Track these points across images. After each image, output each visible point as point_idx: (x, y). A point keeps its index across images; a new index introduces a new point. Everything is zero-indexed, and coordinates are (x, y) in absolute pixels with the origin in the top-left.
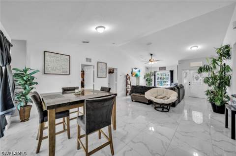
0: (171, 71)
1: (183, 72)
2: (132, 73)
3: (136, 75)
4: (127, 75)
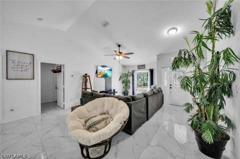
0: (150, 70)
1: (164, 70)
2: (97, 73)
3: (105, 76)
4: (86, 76)
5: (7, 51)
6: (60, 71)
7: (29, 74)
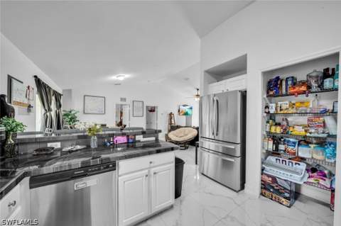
2: (179, 111)
3: (186, 114)
4: (171, 114)
5: (133, 101)
6: (154, 111)
7: (141, 114)
